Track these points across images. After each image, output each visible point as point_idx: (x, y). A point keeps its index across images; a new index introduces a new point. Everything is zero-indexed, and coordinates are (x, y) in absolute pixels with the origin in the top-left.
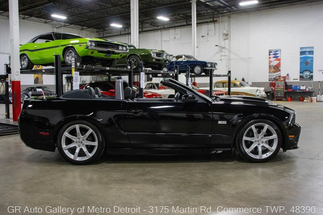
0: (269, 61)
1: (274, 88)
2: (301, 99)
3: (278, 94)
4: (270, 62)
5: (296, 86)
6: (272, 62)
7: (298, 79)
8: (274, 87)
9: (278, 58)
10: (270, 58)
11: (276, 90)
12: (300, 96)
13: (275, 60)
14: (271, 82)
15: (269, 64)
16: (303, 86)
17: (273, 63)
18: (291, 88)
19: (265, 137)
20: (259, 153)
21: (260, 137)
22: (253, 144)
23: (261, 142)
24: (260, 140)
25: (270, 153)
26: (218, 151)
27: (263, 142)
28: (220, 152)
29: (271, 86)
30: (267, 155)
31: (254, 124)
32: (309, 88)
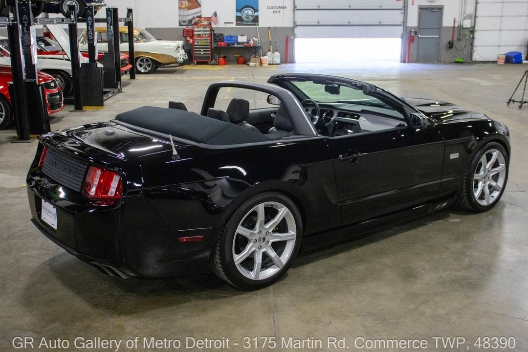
1: (192, 40)
2: (241, 60)
3: (200, 51)
5: (231, 37)
7: (232, 23)
8: (192, 38)
11: (196, 44)
12: (237, 55)
14: (184, 27)
16: (242, 35)
18: (222, 40)
19: (492, 170)
20: (486, 197)
21: (487, 172)
22: (480, 184)
23: (487, 178)
24: (487, 175)
25: (496, 194)
26: (443, 203)
27: (489, 178)
28: (444, 204)
29: (186, 37)
30: (492, 197)
31: (486, 151)
32: (254, 40)
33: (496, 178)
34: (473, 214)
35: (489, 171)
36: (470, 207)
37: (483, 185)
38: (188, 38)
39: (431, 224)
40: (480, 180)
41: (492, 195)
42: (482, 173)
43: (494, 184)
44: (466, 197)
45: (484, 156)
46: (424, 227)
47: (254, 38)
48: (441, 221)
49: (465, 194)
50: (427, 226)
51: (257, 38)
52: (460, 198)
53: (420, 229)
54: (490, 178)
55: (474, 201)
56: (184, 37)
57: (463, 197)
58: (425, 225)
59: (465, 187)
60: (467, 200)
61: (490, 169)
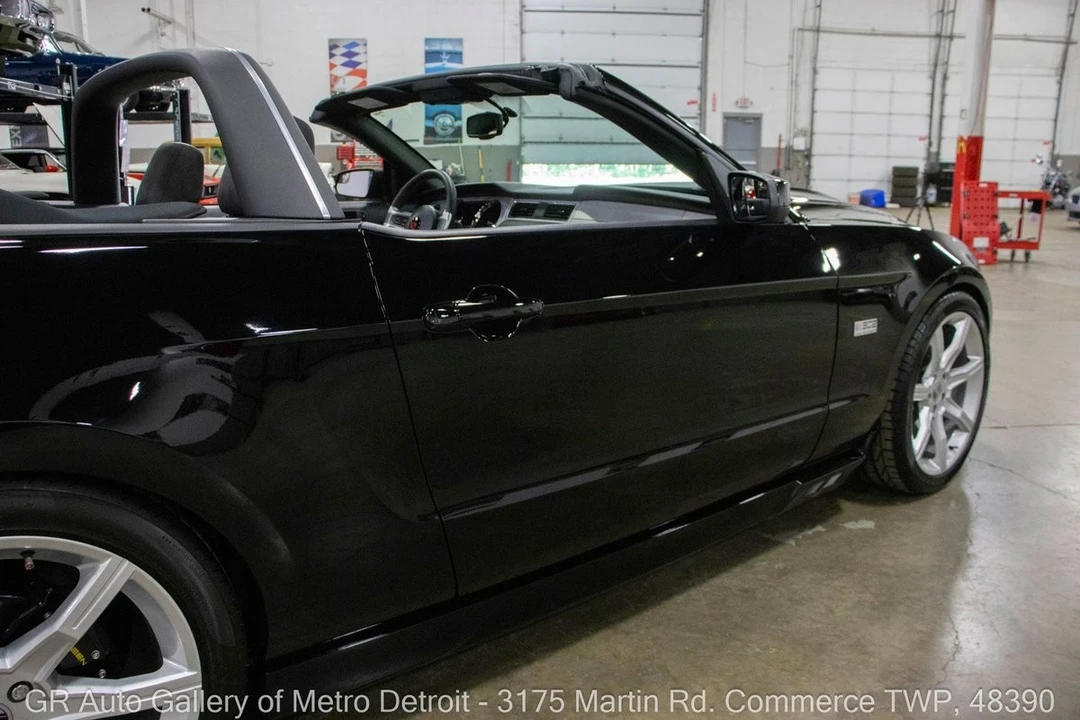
0: (331, 75)
1: (350, 165)
4: (334, 79)
6: (341, 81)
7: (417, 140)
8: (351, 162)
9: (359, 67)
10: (332, 66)
13: (350, 74)
14: (341, 144)
15: (332, 86)
17: (344, 83)
19: (952, 374)
20: (937, 449)
21: (940, 378)
22: (925, 414)
23: (940, 398)
24: (939, 388)
25: (960, 440)
26: (829, 477)
27: (944, 395)
28: (833, 480)
29: (342, 159)
30: (951, 448)
31: (942, 319)
32: (453, 167)
33: (959, 394)
34: (905, 502)
35: (944, 376)
36: (897, 481)
37: (931, 415)
38: (345, 162)
39: (792, 542)
40: (925, 403)
41: (951, 442)
42: (929, 382)
43: (956, 412)
44: (890, 455)
45: (939, 332)
46: (773, 554)
47: (453, 164)
48: (820, 528)
49: (889, 445)
50: (780, 549)
51: (458, 162)
52: (872, 460)
53: (763, 563)
54: (948, 395)
55: (912, 464)
56: (338, 159)
57: (881, 454)
58: (776, 544)
59: (889, 425)
60: (892, 463)
61: (948, 370)
